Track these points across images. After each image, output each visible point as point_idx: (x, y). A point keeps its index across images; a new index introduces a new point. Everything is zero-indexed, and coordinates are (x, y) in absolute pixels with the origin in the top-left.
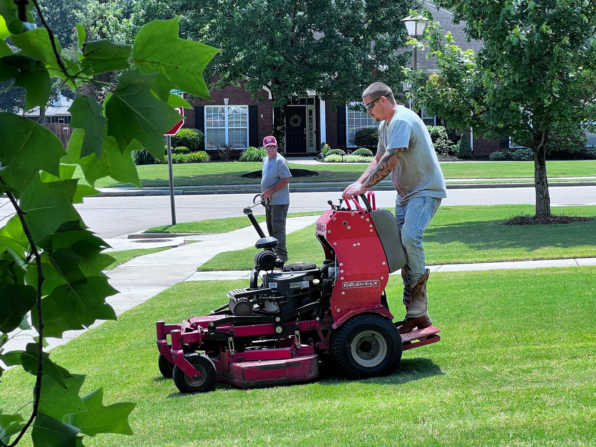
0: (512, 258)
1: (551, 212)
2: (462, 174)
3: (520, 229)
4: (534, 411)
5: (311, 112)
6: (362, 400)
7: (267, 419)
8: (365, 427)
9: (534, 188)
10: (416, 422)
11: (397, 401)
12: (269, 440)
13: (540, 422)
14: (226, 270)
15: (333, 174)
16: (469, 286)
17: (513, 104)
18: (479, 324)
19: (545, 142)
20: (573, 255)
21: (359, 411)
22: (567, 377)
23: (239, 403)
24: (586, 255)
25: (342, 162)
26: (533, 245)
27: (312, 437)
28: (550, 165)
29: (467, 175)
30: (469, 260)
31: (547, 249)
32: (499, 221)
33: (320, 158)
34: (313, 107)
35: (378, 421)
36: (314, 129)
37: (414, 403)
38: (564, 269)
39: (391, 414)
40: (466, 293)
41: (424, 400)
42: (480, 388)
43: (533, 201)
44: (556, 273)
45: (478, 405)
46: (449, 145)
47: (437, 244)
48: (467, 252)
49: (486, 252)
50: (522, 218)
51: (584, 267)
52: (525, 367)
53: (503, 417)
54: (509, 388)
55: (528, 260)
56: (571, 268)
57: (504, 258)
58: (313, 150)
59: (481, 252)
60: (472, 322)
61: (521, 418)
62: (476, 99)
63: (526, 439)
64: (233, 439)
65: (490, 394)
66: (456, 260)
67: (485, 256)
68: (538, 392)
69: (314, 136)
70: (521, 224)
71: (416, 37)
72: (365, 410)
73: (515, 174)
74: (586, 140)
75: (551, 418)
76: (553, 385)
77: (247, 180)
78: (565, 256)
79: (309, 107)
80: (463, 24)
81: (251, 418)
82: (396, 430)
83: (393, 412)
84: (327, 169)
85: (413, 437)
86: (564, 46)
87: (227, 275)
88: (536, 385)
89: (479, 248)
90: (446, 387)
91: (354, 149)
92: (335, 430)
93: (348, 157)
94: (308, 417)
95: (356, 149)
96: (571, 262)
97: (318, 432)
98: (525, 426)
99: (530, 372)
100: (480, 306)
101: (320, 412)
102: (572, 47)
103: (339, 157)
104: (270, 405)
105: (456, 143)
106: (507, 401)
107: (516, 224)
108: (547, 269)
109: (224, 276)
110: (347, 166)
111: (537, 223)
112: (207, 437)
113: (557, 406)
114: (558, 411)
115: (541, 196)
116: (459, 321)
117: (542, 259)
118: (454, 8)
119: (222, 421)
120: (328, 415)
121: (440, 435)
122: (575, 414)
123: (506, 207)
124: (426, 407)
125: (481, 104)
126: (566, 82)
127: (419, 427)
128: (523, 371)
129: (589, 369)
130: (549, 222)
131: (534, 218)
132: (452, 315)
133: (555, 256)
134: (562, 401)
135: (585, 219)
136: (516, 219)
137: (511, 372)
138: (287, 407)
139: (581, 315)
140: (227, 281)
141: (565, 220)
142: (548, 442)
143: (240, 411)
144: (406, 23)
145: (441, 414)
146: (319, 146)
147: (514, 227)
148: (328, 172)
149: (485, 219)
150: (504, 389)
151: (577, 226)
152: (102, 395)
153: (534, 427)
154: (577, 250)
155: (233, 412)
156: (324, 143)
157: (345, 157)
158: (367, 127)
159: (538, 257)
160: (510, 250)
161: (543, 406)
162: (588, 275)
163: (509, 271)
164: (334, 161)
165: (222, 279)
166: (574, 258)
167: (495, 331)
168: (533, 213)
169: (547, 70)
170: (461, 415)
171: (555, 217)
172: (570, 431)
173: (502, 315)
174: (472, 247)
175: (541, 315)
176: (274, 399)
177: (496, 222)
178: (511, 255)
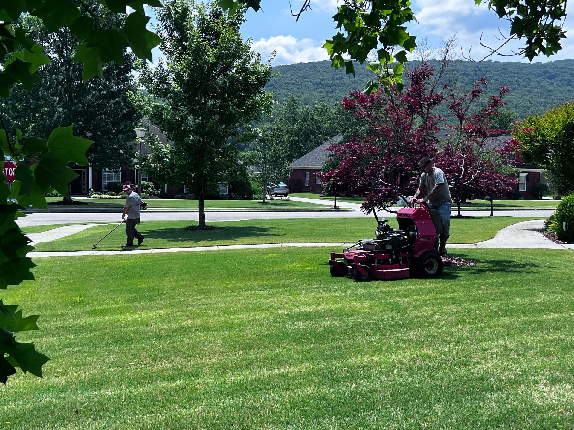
0: (188, 246)
1: (206, 224)
2: (161, 205)
3: (192, 232)
4: (204, 318)
5: (84, 173)
6: (119, 316)
7: (70, 327)
8: (122, 329)
9: (198, 213)
10: (147, 326)
11: (137, 316)
12: (72, 337)
13: (207, 323)
14: (42, 252)
15: (96, 204)
16: (169, 259)
17: (188, 172)
18: (175, 278)
19: (204, 191)
20: (217, 245)
21: (118, 321)
22: (219, 302)
23: (55, 319)
24: (223, 244)
25: (100, 198)
26: (197, 240)
27: (95, 335)
28: (205, 202)
29: (164, 206)
30: (168, 247)
31: (204, 241)
32: (181, 228)
33: (89, 196)
34: (85, 170)
35: (128, 326)
36: (86, 181)
37: (146, 317)
38: (213, 251)
39: (135, 322)
40: (167, 263)
41: (151, 315)
42: (178, 308)
43: (197, 219)
44: (210, 253)
45: (177, 316)
46: (155, 191)
47: (151, 239)
48: (166, 243)
49: (176, 243)
50: (192, 227)
51: (222, 250)
52: (199, 298)
53: (190, 322)
54: (192, 308)
55: (196, 247)
56: (216, 251)
57: (185, 246)
58: (86, 192)
59: (173, 243)
60: (171, 277)
61: (198, 322)
62: (171, 170)
63: (201, 332)
64: (53, 338)
65: (183, 311)
66: (161, 247)
67: (175, 245)
68: (205, 309)
69: (86, 185)
70: (192, 230)
71: (141, 138)
72: (122, 320)
73: (187, 206)
74: (220, 191)
75: (212, 321)
76: (212, 306)
77: (50, 206)
78: (213, 245)
79: (83, 170)
80: (165, 133)
81: (62, 327)
82: (137, 330)
83: (135, 321)
84: (93, 202)
85: (147, 333)
86: (212, 146)
87: (42, 255)
88: (204, 306)
89: (172, 241)
90: (161, 309)
91: (106, 192)
92: (107, 331)
93: (104, 196)
94: (92, 325)
95: (107, 192)
96: (216, 248)
97: (98, 332)
98: (200, 326)
99: (201, 300)
100: (175, 269)
101: (98, 323)
102: (216, 147)
103: (99, 196)
104: (71, 320)
105: (158, 190)
106: (191, 314)
107: (189, 230)
108: (205, 251)
109: (41, 255)
110: (102, 201)
111: (199, 229)
112: (39, 337)
113: (215, 315)
114: (215, 318)
115: (201, 217)
116: (165, 276)
117: (203, 246)
118: (161, 125)
119: (46, 329)
120: (102, 324)
121: (160, 331)
122: (223, 319)
123: (183, 221)
124: (152, 318)
125: (173, 172)
126: (213, 163)
127: (149, 328)
128: (198, 300)
129: (228, 298)
130: (205, 229)
131: (198, 227)
132: (162, 273)
133: (208, 245)
134: (217, 313)
135: (221, 228)
136: (189, 227)
137: (192, 300)
138: (81, 321)
139: (223, 273)
140: (43, 258)
141: (212, 228)
142: (211, 333)
143: (55, 323)
144: (136, 131)
145: (160, 321)
146: (88, 190)
147: (189, 231)
148: (94, 203)
149: (174, 227)
150: (189, 308)
151: (218, 231)
152: (21, 313)
153: (204, 326)
154: (219, 242)
155: (52, 324)
156: (91, 189)
157: (101, 196)
158: (113, 181)
159: (201, 245)
160: (187, 243)
161: (208, 316)
162: (224, 254)
163: (188, 252)
164: (96, 198)
165: (40, 256)
166: (217, 246)
167: (183, 281)
168: (198, 225)
169: (205, 157)
170: (169, 322)
171: (207, 227)
172: (221, 327)
173: (186, 273)
174: (169, 241)
175: (204, 273)
176: (74, 317)
177: (179, 229)
178: (188, 245)
